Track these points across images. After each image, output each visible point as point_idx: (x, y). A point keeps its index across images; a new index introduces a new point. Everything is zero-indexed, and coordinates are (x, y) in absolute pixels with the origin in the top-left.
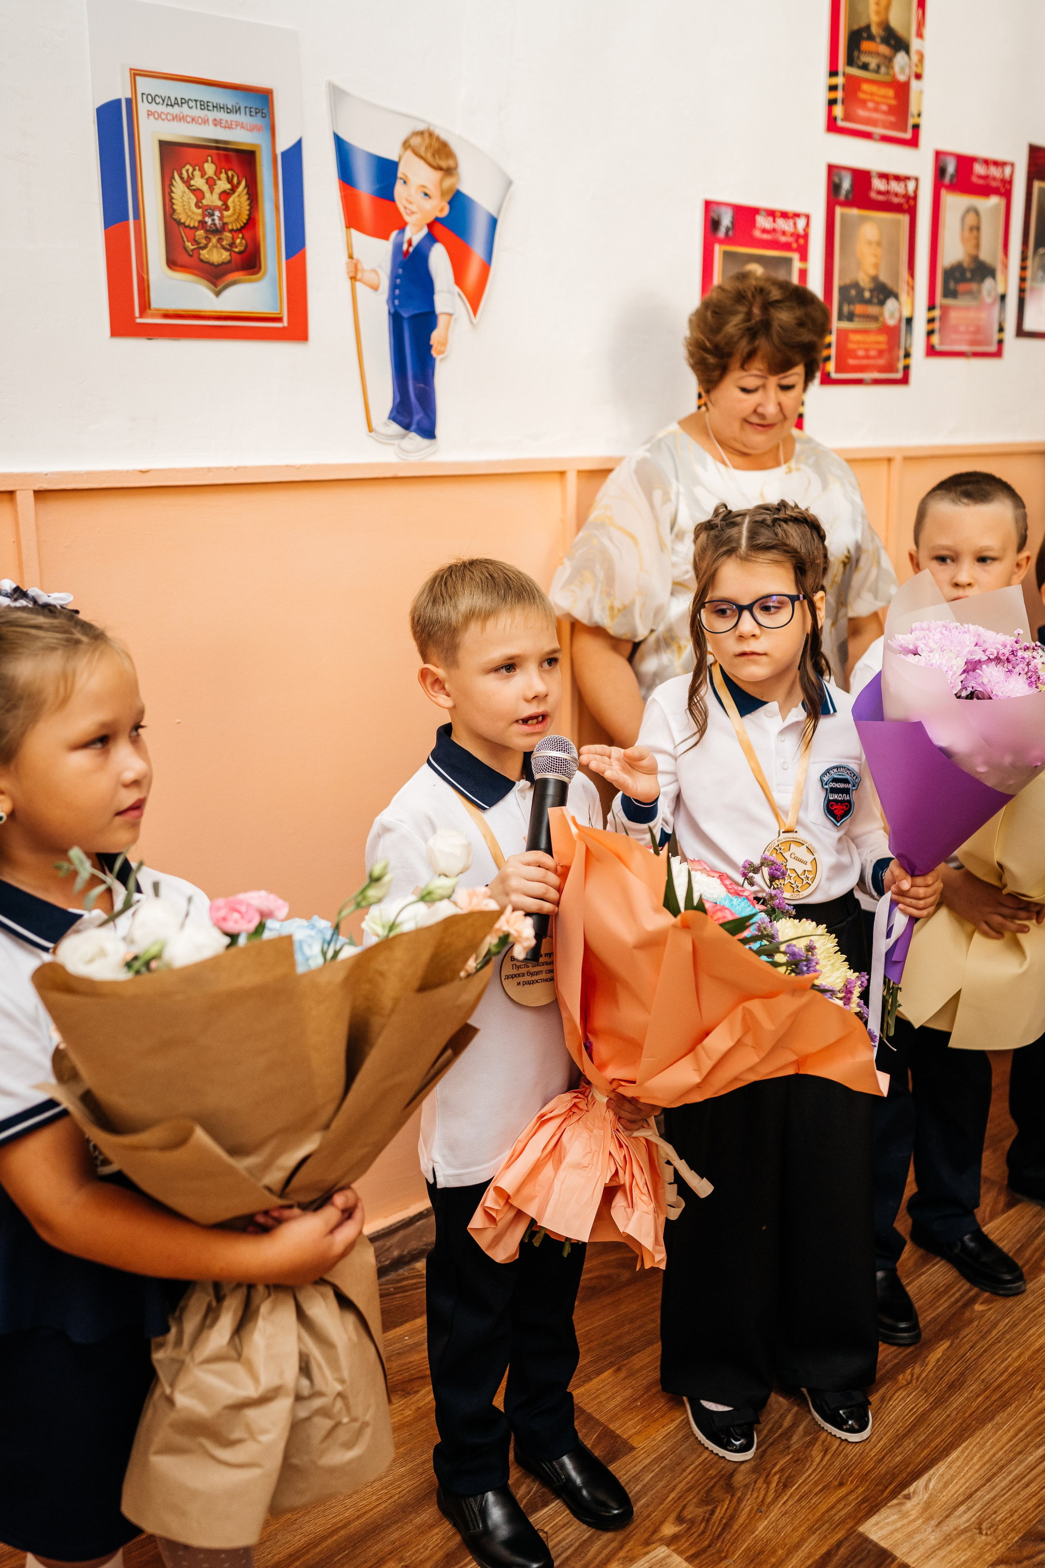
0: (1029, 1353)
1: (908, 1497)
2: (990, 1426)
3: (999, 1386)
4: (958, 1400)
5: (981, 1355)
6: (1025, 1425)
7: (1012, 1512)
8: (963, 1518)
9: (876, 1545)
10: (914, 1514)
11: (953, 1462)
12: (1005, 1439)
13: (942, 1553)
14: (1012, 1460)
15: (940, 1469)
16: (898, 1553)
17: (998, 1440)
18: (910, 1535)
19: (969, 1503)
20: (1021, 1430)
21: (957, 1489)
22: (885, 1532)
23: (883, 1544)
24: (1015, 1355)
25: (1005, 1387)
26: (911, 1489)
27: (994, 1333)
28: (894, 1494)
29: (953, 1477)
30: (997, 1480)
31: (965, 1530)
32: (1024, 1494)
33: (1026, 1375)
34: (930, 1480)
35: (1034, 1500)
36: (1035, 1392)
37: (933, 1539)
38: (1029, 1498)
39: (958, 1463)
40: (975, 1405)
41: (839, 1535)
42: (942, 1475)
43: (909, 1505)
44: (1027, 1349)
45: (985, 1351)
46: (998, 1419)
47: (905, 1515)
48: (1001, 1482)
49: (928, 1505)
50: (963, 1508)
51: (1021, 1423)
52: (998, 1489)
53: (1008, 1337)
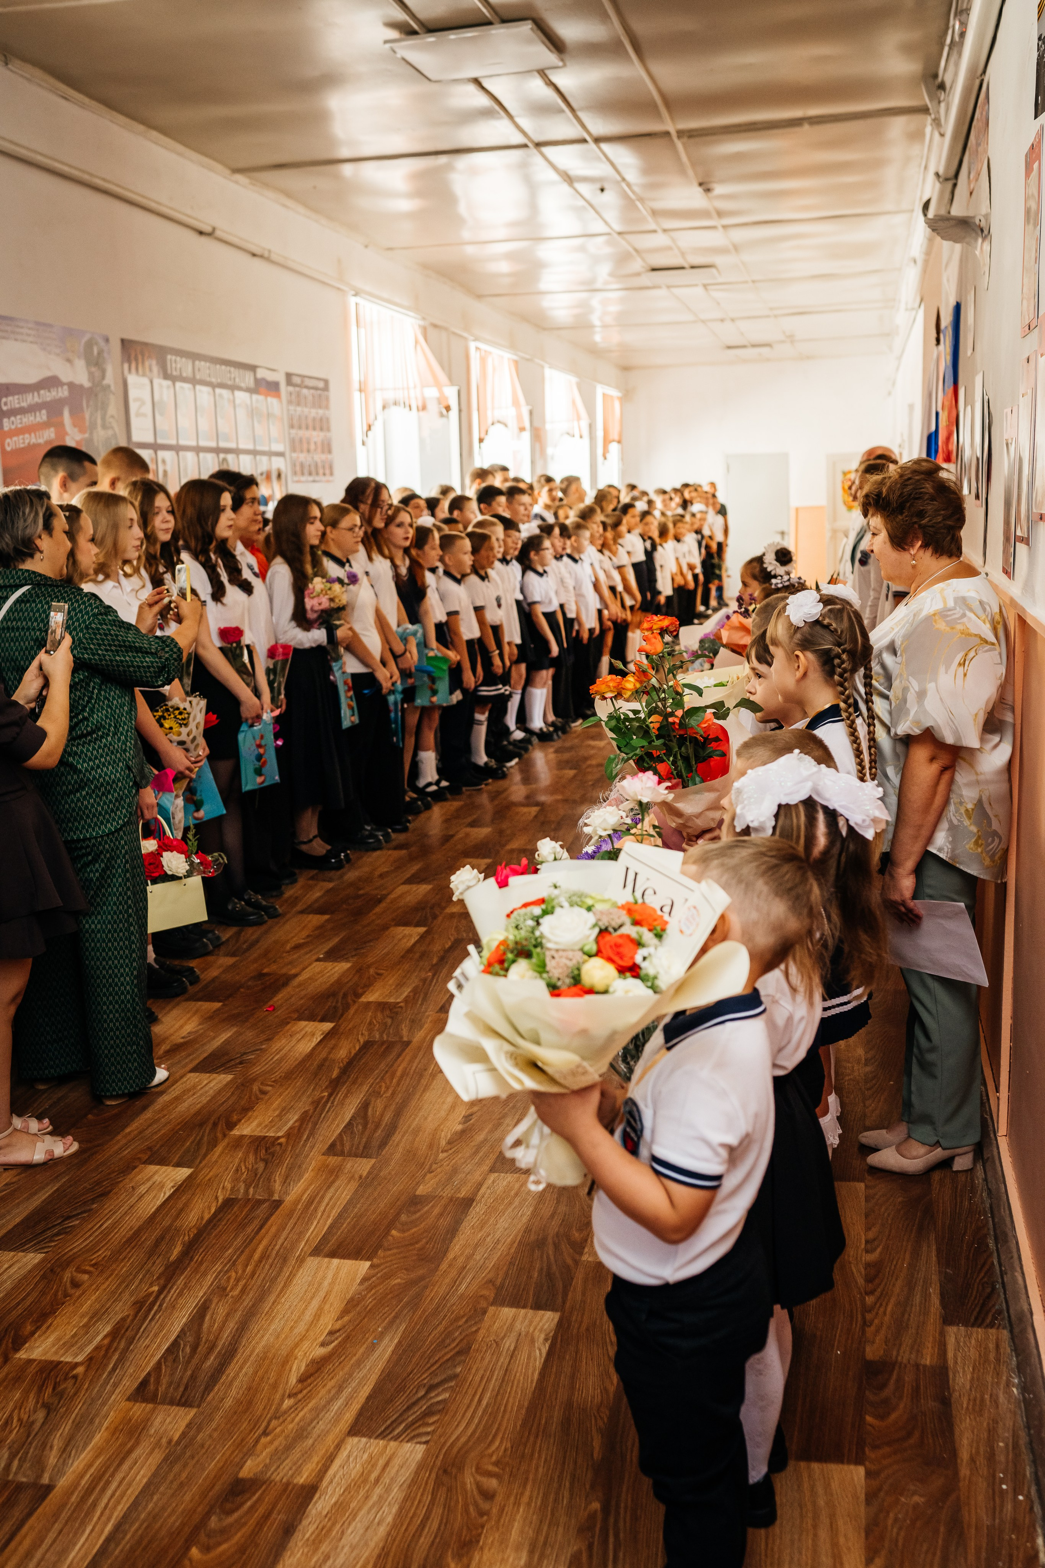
0: (531, 1477)
1: (546, 1340)
2: (526, 1404)
3: (537, 1436)
4: (557, 1415)
5: (565, 1458)
6: (503, 1417)
7: (483, 1359)
8: (509, 1343)
9: (545, 1310)
10: (537, 1333)
11: (534, 1370)
12: (511, 1400)
13: (509, 1321)
14: (500, 1387)
15: (539, 1363)
16: (531, 1312)
17: (515, 1397)
18: (531, 1322)
19: (510, 1353)
20: (505, 1411)
21: (522, 1357)
22: (546, 1318)
23: (541, 1312)
24: (541, 1470)
25: (532, 1439)
26: (547, 1346)
27: (567, 1484)
28: (555, 1338)
29: (528, 1363)
30: (502, 1372)
31: (503, 1338)
32: (481, 1372)
33: (523, 1456)
34: (541, 1354)
35: (473, 1371)
36: (509, 1445)
37: (518, 1326)
38: (477, 1370)
39: (530, 1371)
40: (544, 1415)
41: (568, 1305)
42: (535, 1360)
43: (543, 1336)
44: (534, 1481)
45: (564, 1463)
46: (524, 1411)
47: (541, 1331)
48: (498, 1374)
49: (533, 1341)
50: (512, 1348)
51: (507, 1417)
52: (498, 1367)
53: (555, 1485)
